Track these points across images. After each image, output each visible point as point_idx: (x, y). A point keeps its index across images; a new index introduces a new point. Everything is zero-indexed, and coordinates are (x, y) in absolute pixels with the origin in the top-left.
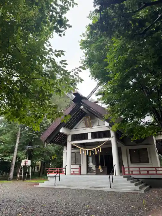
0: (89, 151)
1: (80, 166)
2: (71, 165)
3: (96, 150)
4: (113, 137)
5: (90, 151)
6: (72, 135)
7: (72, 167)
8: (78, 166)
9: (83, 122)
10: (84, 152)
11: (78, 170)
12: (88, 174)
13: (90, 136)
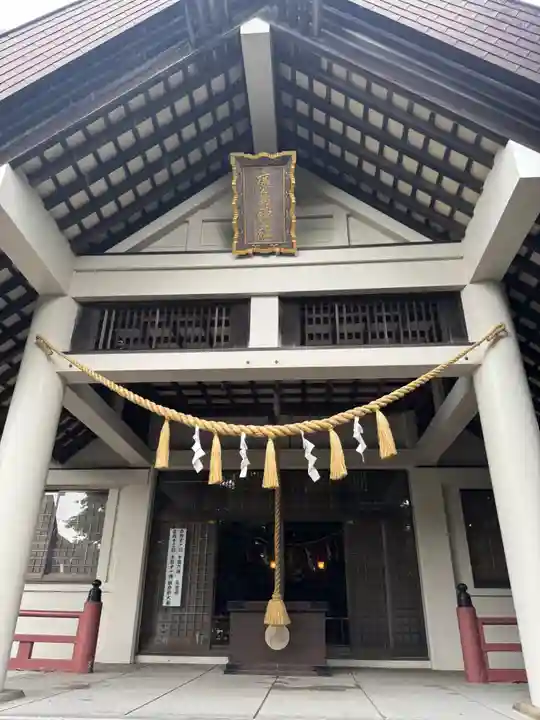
0: (257, 445)
1: (96, 596)
2: (29, 582)
3: (335, 439)
4: (496, 338)
5: (270, 446)
6: (90, 309)
7: (24, 607)
8: (76, 598)
9: (207, 213)
10: (207, 446)
11: (70, 627)
12: (145, 659)
13: (264, 321)
